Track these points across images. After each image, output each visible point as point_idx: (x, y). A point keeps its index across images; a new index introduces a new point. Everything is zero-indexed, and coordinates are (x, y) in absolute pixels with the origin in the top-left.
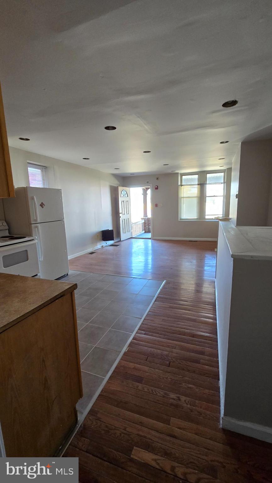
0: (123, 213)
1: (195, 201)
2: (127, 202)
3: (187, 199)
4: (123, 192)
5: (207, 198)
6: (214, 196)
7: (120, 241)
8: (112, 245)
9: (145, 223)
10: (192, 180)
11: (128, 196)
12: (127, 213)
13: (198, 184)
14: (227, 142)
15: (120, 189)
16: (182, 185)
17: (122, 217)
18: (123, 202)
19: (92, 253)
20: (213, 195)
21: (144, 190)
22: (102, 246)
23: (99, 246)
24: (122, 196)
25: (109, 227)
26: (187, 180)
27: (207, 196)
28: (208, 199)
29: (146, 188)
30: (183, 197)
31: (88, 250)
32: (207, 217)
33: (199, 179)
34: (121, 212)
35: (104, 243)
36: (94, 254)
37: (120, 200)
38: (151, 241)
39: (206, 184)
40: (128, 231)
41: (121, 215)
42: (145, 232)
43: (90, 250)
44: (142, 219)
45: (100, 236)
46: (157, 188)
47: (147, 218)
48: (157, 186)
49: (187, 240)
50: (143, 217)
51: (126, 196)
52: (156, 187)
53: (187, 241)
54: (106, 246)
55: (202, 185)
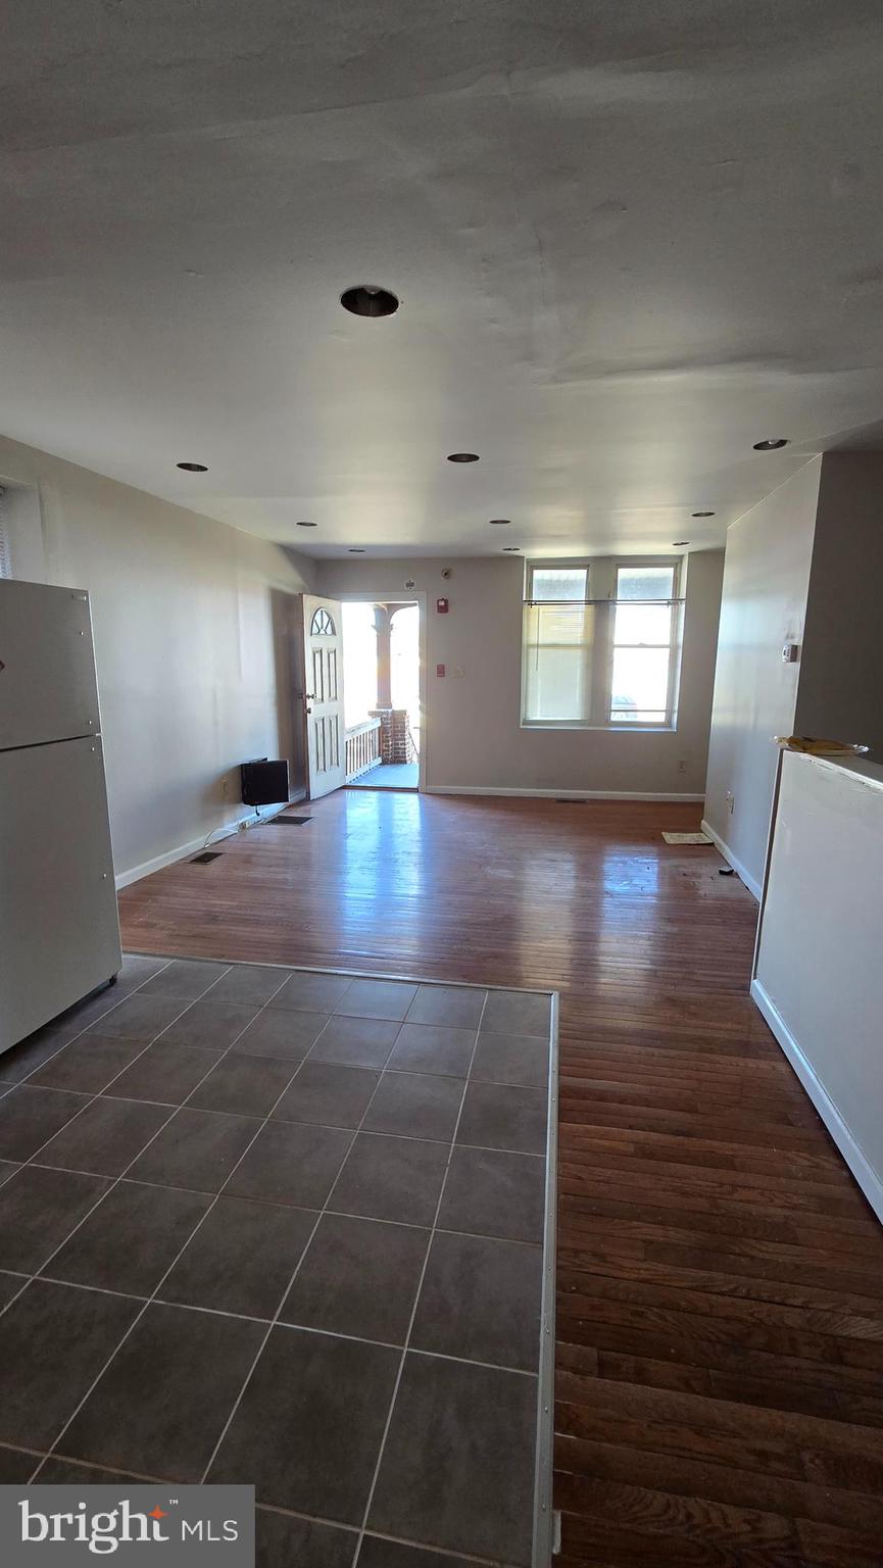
0: (319, 696)
1: (576, 663)
2: (332, 656)
3: (550, 650)
4: (318, 618)
5: (616, 650)
6: (642, 646)
7: (306, 800)
8: (278, 820)
9: (382, 730)
10: (568, 585)
11: (334, 633)
12: (333, 695)
13: (588, 602)
14: (782, 443)
15: (310, 602)
16: (531, 603)
17: (316, 710)
18: (318, 656)
19: (205, 858)
20: (637, 643)
21: (379, 611)
22: (243, 826)
23: (231, 825)
24: (315, 630)
25: (266, 748)
26: (550, 585)
27: (616, 643)
28: (618, 654)
29: (389, 606)
30: (533, 646)
31: (188, 845)
32: (615, 717)
33: (590, 585)
34: (309, 691)
35: (249, 814)
36: (214, 865)
37: (310, 644)
38: (420, 799)
39: (614, 602)
40: (335, 761)
41: (310, 703)
42: (384, 763)
43: (196, 844)
44: (373, 714)
45: (235, 789)
46: (444, 609)
47: (390, 710)
48: (446, 601)
49: (550, 796)
50: (374, 709)
51: (329, 631)
52: (442, 603)
53: (549, 800)
54: (256, 825)
55: (601, 603)
